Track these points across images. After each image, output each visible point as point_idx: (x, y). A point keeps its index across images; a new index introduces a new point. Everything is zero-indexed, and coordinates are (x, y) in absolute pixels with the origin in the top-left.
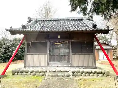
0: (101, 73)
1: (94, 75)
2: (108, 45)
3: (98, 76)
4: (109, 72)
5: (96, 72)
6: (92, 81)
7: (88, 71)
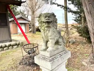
0: (16, 45)
1: (8, 49)
2: (25, 20)
3: (13, 48)
4: (22, 43)
5: (10, 45)
6: (6, 55)
7: (1, 46)
